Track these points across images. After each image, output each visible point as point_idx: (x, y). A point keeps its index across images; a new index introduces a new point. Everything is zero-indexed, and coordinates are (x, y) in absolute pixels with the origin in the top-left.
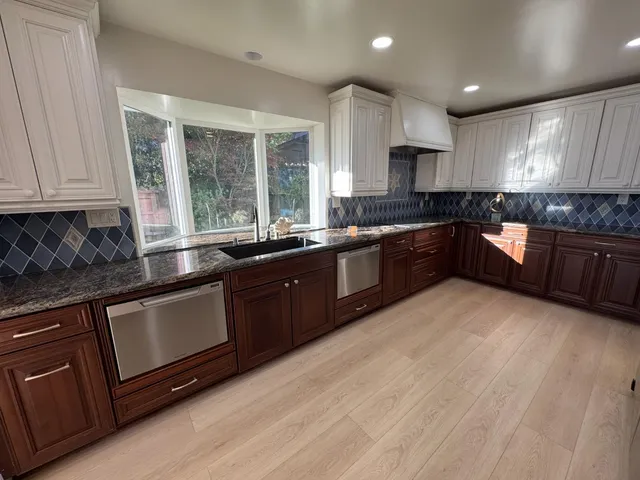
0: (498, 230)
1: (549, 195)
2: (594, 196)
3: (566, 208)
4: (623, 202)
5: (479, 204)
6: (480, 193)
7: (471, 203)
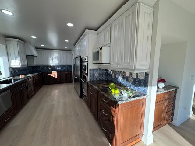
0: (51, 73)
1: (57, 66)
2: (63, 66)
3: (60, 68)
4: (66, 67)
5: (44, 68)
6: (44, 66)
7: (42, 68)
